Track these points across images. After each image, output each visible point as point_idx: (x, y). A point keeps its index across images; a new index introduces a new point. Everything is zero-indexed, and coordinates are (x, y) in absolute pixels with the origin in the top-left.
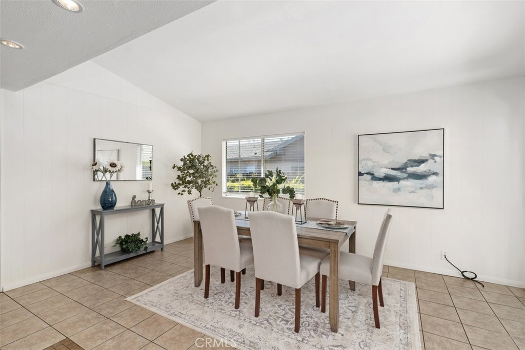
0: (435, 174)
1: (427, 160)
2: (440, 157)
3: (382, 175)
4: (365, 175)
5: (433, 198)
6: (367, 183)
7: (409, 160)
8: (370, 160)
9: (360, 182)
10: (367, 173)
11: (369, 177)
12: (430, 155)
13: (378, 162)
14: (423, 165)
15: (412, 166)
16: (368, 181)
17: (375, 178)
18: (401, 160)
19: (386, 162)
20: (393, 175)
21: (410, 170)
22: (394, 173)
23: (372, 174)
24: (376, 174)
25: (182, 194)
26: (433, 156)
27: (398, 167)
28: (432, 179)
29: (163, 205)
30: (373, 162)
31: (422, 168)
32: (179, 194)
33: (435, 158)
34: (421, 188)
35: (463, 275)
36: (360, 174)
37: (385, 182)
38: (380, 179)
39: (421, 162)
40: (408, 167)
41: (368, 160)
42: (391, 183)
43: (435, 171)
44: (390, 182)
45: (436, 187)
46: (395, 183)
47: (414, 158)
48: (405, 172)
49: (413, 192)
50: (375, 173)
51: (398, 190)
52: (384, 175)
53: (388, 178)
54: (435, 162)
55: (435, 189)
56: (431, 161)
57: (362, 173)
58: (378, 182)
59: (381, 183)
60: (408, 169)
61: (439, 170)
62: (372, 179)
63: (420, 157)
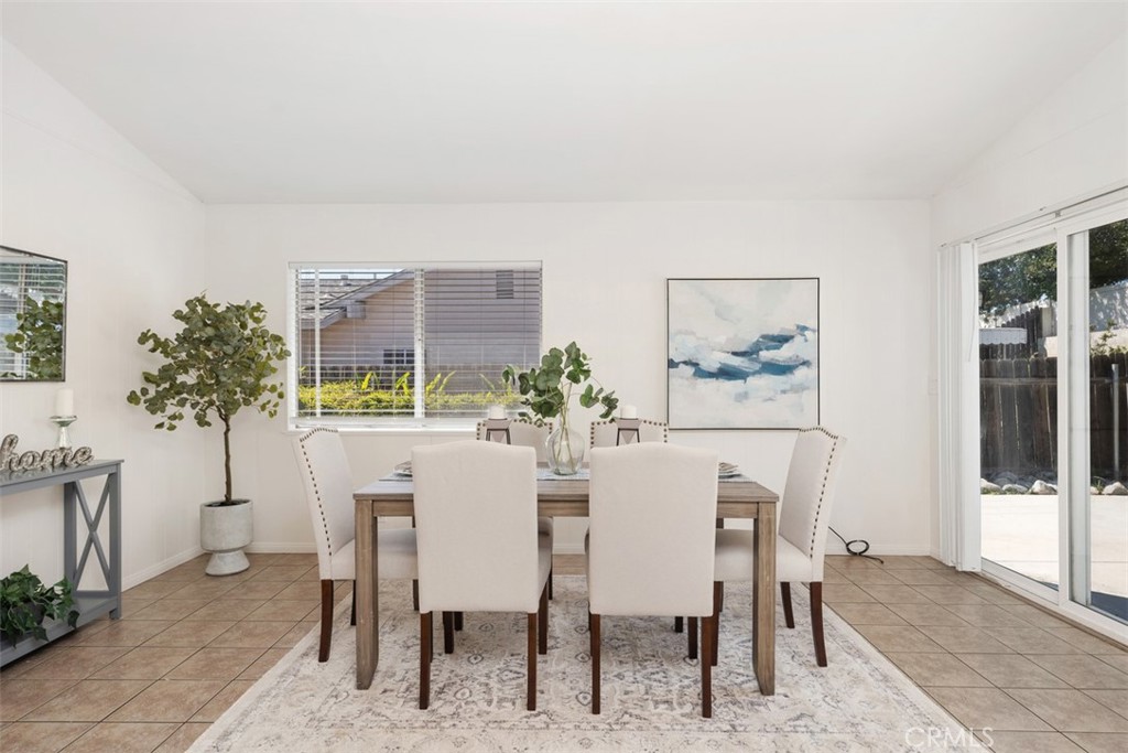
0: (806, 363)
1: (792, 337)
2: (814, 331)
3: (714, 366)
4: (681, 366)
5: (802, 410)
6: (686, 382)
7: (764, 337)
8: (693, 333)
9: (672, 381)
10: (685, 363)
11: (690, 370)
12: (798, 327)
13: (706, 339)
14: (786, 346)
15: (767, 349)
16: (687, 379)
17: (701, 373)
18: (750, 337)
19: (722, 339)
20: (734, 367)
21: (765, 355)
22: (737, 362)
23: (696, 365)
24: (704, 365)
25: (172, 428)
26: (803, 329)
27: (743, 349)
28: (801, 373)
29: (117, 464)
30: (698, 339)
31: (783, 354)
32: (160, 426)
33: (806, 333)
34: (784, 392)
35: (849, 550)
36: (671, 364)
37: (721, 380)
38: (711, 375)
39: (783, 340)
40: (761, 350)
41: (687, 333)
42: (732, 382)
43: (806, 359)
44: (730, 379)
45: (808, 388)
46: (740, 382)
47: (771, 333)
48: (756, 360)
49: (770, 399)
50: (700, 363)
51: (742, 397)
52: (719, 366)
53: (726, 373)
54: (806, 341)
55: (805, 392)
56: (798, 339)
57: (676, 361)
58: (708, 380)
59: (713, 383)
60: (761, 353)
61: (812, 357)
62: (695, 374)
63: (782, 329)
